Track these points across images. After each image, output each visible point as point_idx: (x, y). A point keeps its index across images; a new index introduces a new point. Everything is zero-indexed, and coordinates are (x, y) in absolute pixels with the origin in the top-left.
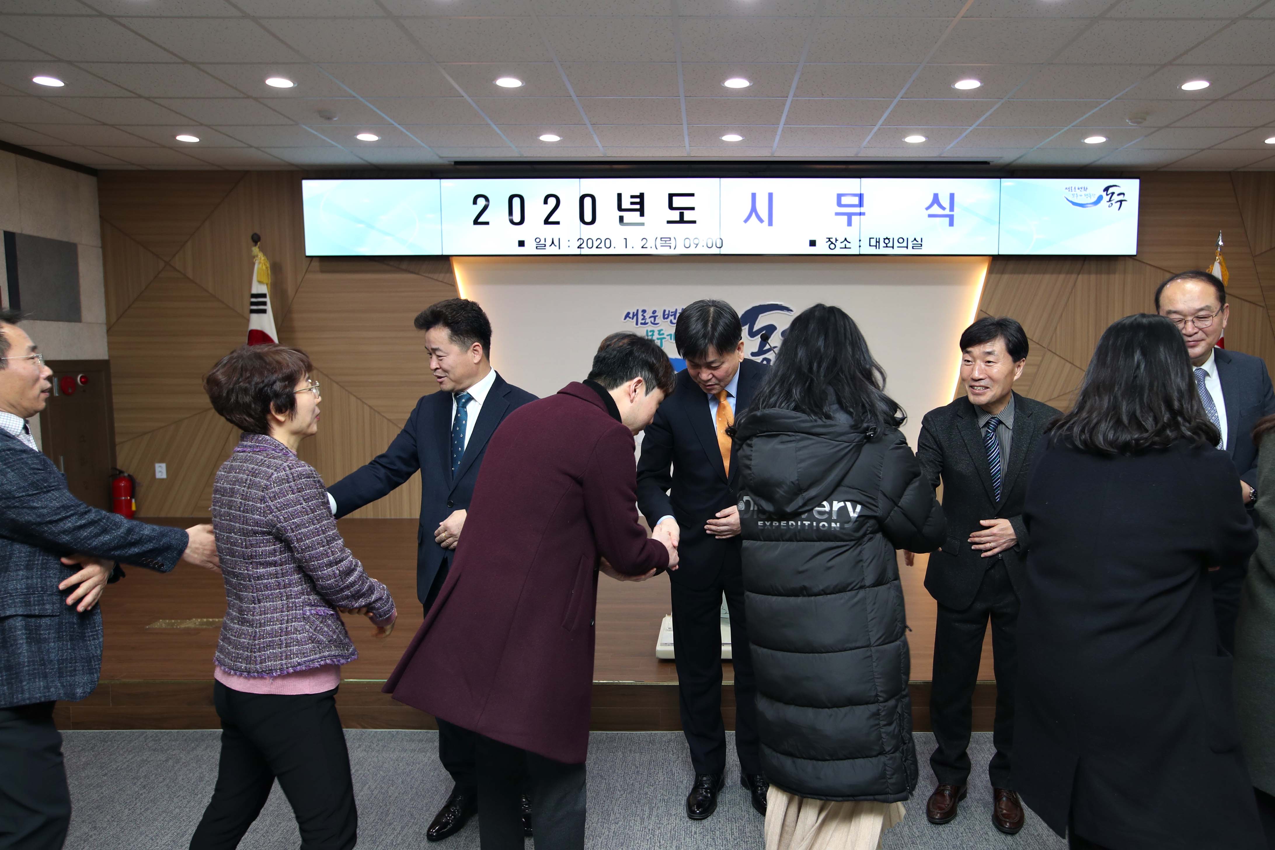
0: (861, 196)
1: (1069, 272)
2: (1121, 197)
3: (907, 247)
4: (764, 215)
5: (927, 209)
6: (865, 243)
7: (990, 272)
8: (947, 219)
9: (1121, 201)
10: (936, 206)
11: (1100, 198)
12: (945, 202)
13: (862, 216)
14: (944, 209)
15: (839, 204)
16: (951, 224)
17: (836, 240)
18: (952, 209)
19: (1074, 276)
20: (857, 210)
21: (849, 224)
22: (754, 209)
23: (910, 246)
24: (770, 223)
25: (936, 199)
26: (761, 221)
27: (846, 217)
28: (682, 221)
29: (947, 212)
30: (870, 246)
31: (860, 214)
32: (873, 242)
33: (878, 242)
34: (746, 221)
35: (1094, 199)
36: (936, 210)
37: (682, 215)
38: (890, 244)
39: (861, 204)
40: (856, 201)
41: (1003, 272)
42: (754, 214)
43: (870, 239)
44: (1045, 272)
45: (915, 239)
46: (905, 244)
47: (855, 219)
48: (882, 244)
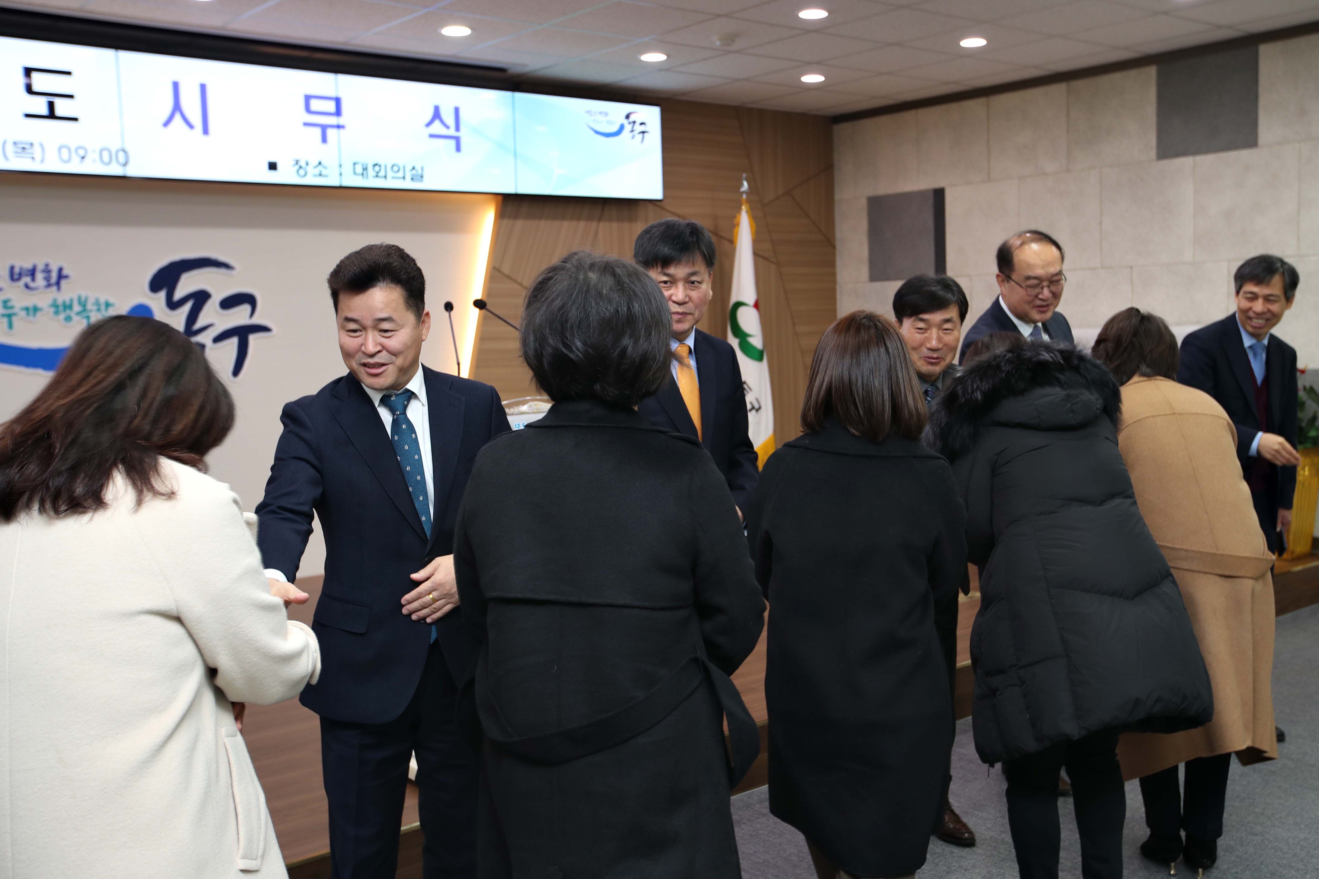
0: (338, 101)
1: (589, 219)
2: (642, 128)
3: (404, 178)
4: (195, 117)
5: (428, 125)
6: (347, 169)
7: (501, 215)
8: (453, 143)
9: (643, 132)
10: (437, 123)
11: (622, 127)
12: (449, 118)
13: (342, 131)
14: (448, 127)
15: (308, 109)
16: (458, 149)
17: (307, 164)
18: (458, 129)
19: (594, 224)
20: (333, 120)
21: (324, 140)
22: (177, 107)
23: (408, 177)
24: (206, 131)
25: (437, 115)
26: (191, 126)
27: (318, 131)
28: (52, 115)
29: (452, 132)
30: (355, 173)
31: (339, 127)
32: (359, 169)
33: (365, 169)
34: (166, 124)
35: (615, 128)
36: (437, 128)
37: (51, 105)
38: (382, 174)
39: (338, 113)
40: (330, 106)
41: (515, 217)
42: (178, 117)
43: (355, 164)
44: (563, 218)
45: (414, 168)
46: (401, 174)
47: (331, 132)
48: (371, 173)
